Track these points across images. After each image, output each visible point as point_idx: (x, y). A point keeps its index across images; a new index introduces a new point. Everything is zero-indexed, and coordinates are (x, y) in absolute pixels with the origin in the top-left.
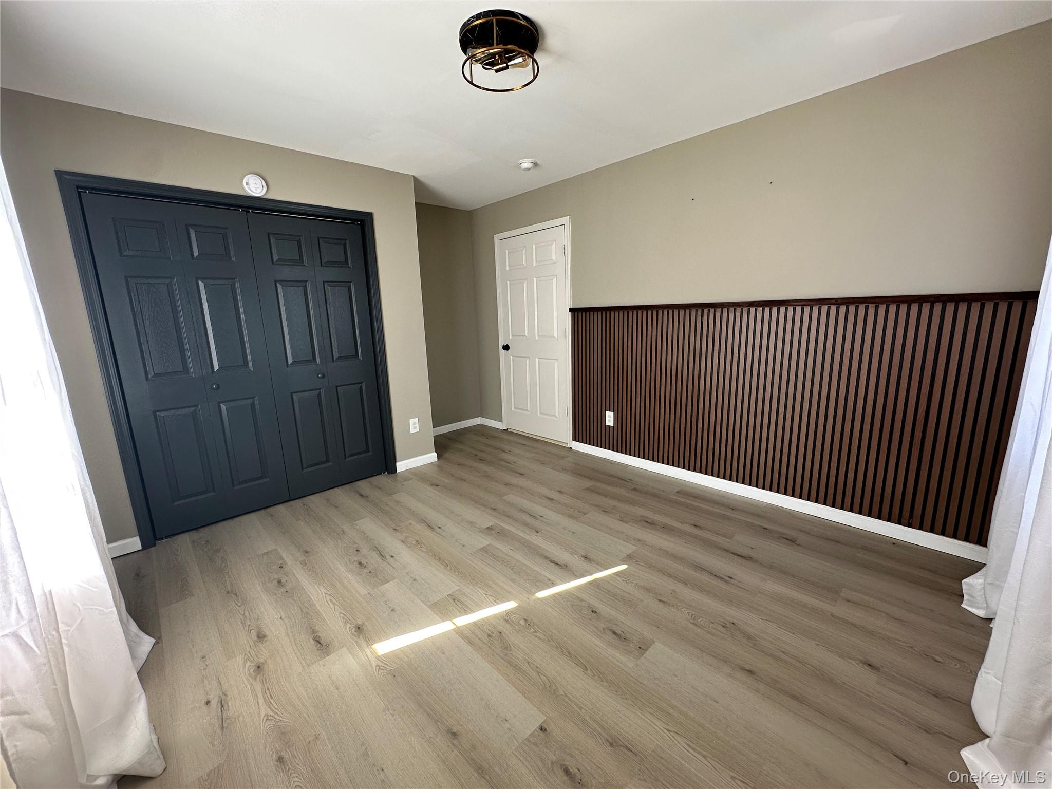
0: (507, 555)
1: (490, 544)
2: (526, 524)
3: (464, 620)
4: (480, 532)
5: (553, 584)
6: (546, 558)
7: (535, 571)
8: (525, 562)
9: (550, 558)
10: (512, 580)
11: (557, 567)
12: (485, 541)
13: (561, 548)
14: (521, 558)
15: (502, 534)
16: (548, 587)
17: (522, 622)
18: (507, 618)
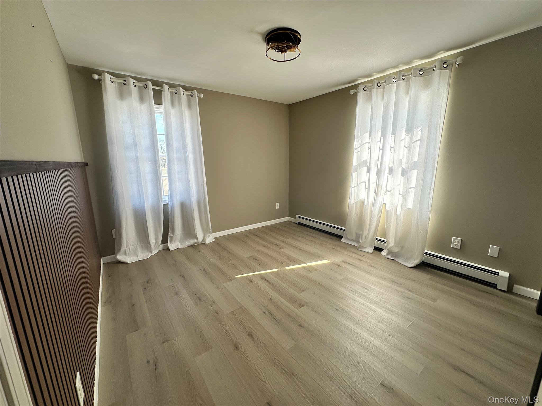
0: (289, 286)
1: (299, 293)
2: (277, 306)
3: (304, 265)
4: (307, 303)
5: (270, 273)
6: (270, 283)
7: (276, 278)
8: (280, 282)
9: (268, 283)
10: (287, 275)
11: (266, 278)
12: (303, 296)
13: (261, 287)
14: (283, 284)
15: (293, 300)
16: (273, 272)
17: (284, 263)
18: (289, 265)
